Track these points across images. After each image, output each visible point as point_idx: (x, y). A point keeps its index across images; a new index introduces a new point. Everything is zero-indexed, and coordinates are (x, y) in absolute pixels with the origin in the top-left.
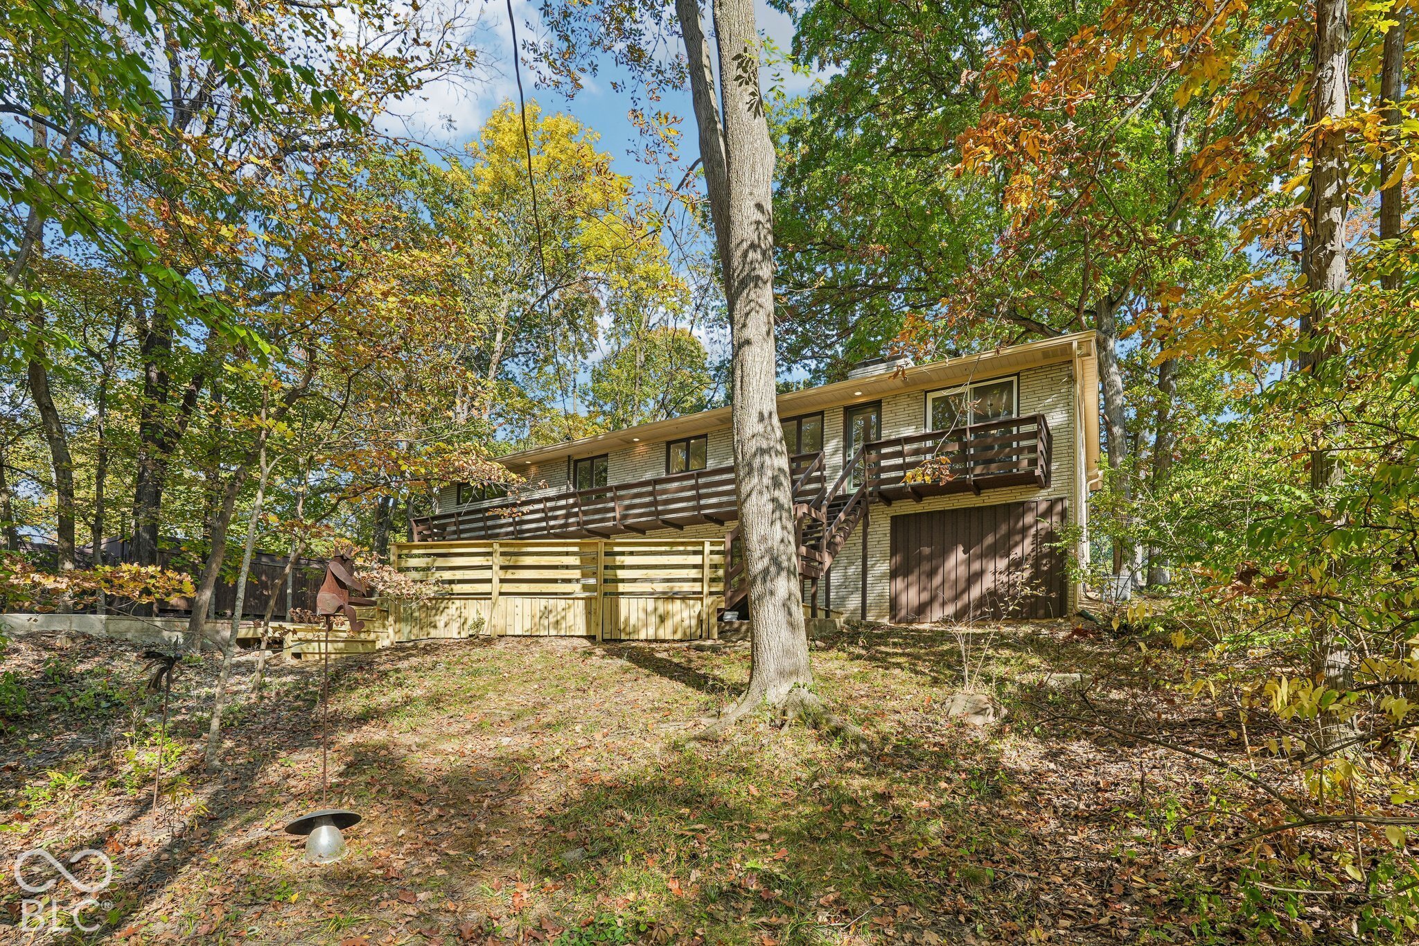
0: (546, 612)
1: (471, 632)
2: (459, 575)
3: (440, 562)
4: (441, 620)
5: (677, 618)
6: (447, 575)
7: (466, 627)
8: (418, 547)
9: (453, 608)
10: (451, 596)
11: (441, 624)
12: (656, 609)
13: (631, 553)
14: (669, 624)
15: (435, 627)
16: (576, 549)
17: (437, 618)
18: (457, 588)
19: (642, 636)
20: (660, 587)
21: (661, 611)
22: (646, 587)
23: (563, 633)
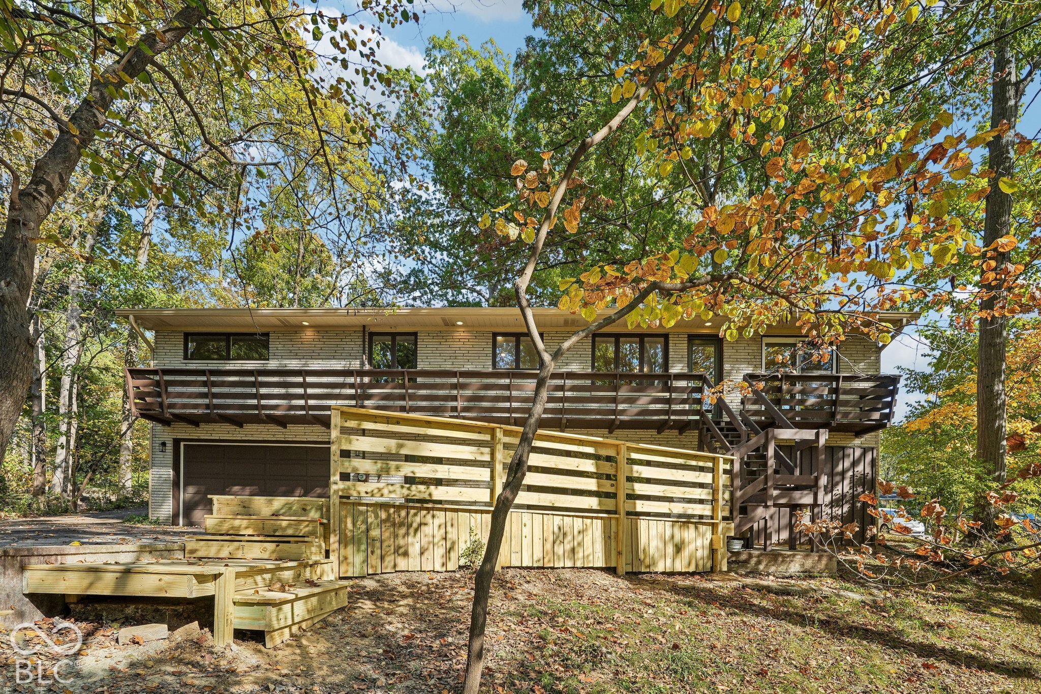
0: (561, 535)
1: (462, 562)
2: (442, 471)
3: (410, 448)
4: (414, 544)
5: (692, 547)
6: (423, 471)
7: (454, 555)
8: (374, 419)
9: (434, 524)
10: (427, 505)
11: (414, 550)
12: (673, 537)
13: (648, 463)
14: (686, 553)
15: (406, 554)
16: (590, 450)
17: (411, 539)
18: (439, 493)
19: (660, 568)
20: (677, 508)
21: (677, 538)
22: (663, 507)
23: (579, 564)
